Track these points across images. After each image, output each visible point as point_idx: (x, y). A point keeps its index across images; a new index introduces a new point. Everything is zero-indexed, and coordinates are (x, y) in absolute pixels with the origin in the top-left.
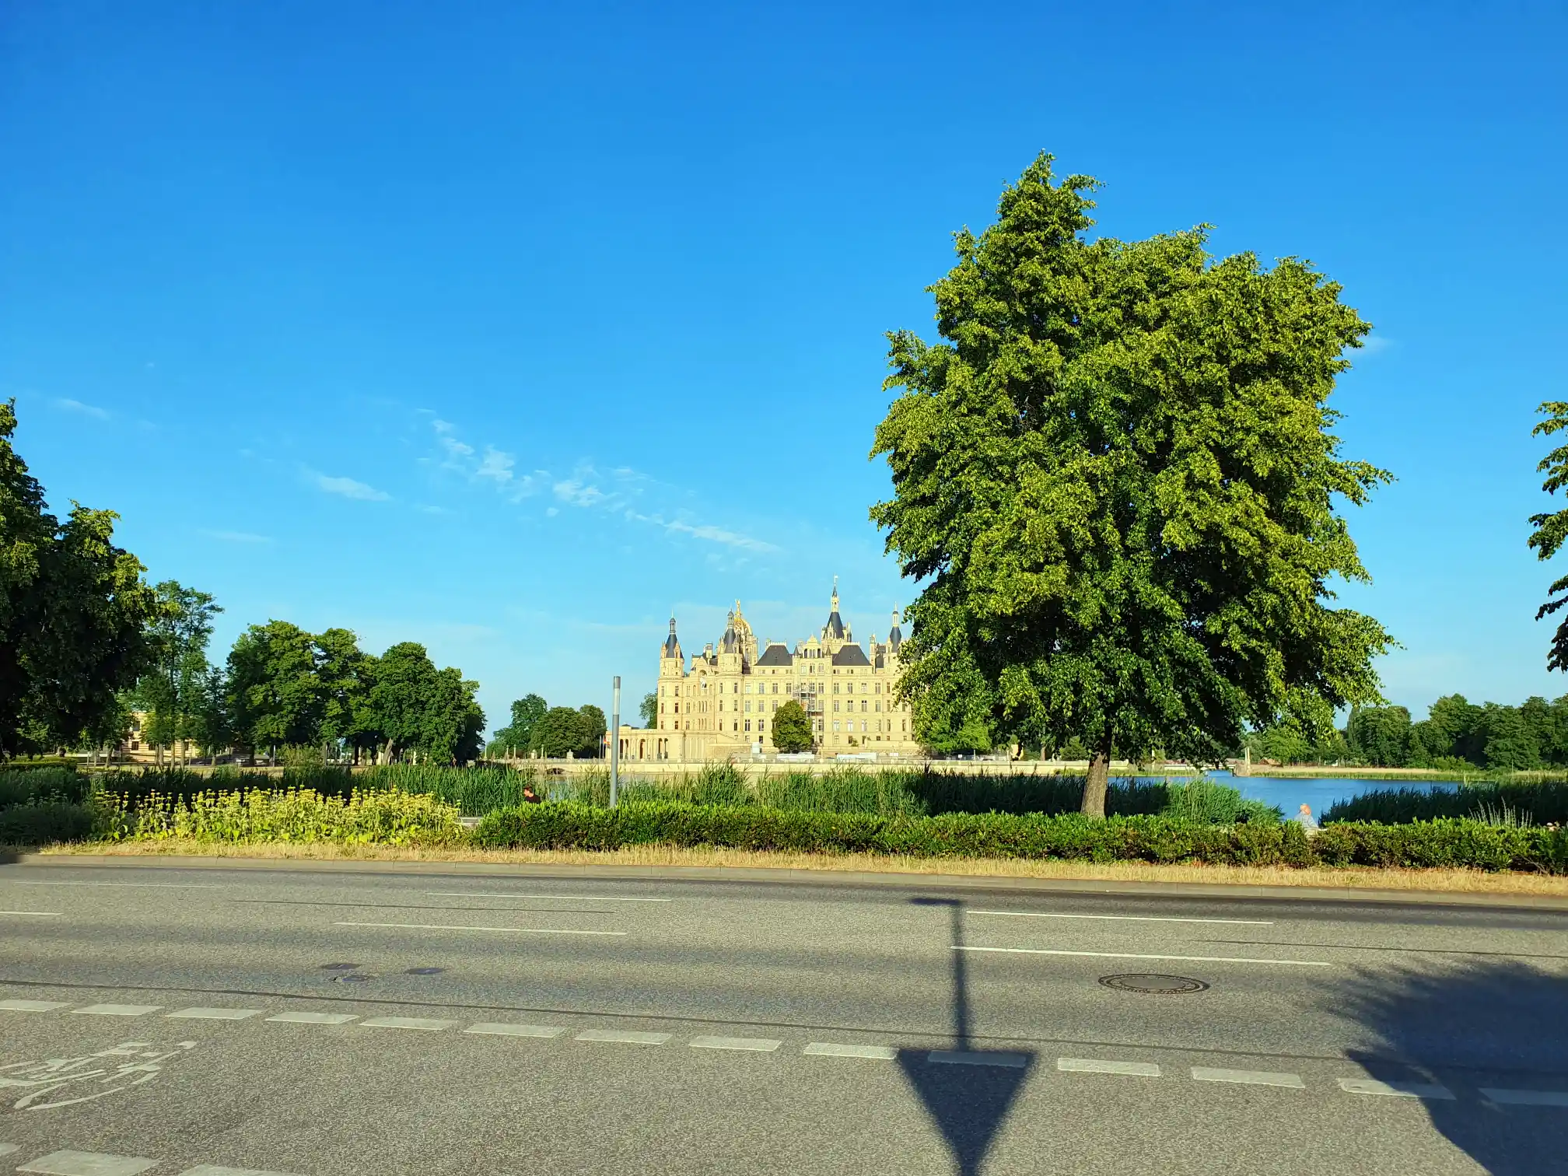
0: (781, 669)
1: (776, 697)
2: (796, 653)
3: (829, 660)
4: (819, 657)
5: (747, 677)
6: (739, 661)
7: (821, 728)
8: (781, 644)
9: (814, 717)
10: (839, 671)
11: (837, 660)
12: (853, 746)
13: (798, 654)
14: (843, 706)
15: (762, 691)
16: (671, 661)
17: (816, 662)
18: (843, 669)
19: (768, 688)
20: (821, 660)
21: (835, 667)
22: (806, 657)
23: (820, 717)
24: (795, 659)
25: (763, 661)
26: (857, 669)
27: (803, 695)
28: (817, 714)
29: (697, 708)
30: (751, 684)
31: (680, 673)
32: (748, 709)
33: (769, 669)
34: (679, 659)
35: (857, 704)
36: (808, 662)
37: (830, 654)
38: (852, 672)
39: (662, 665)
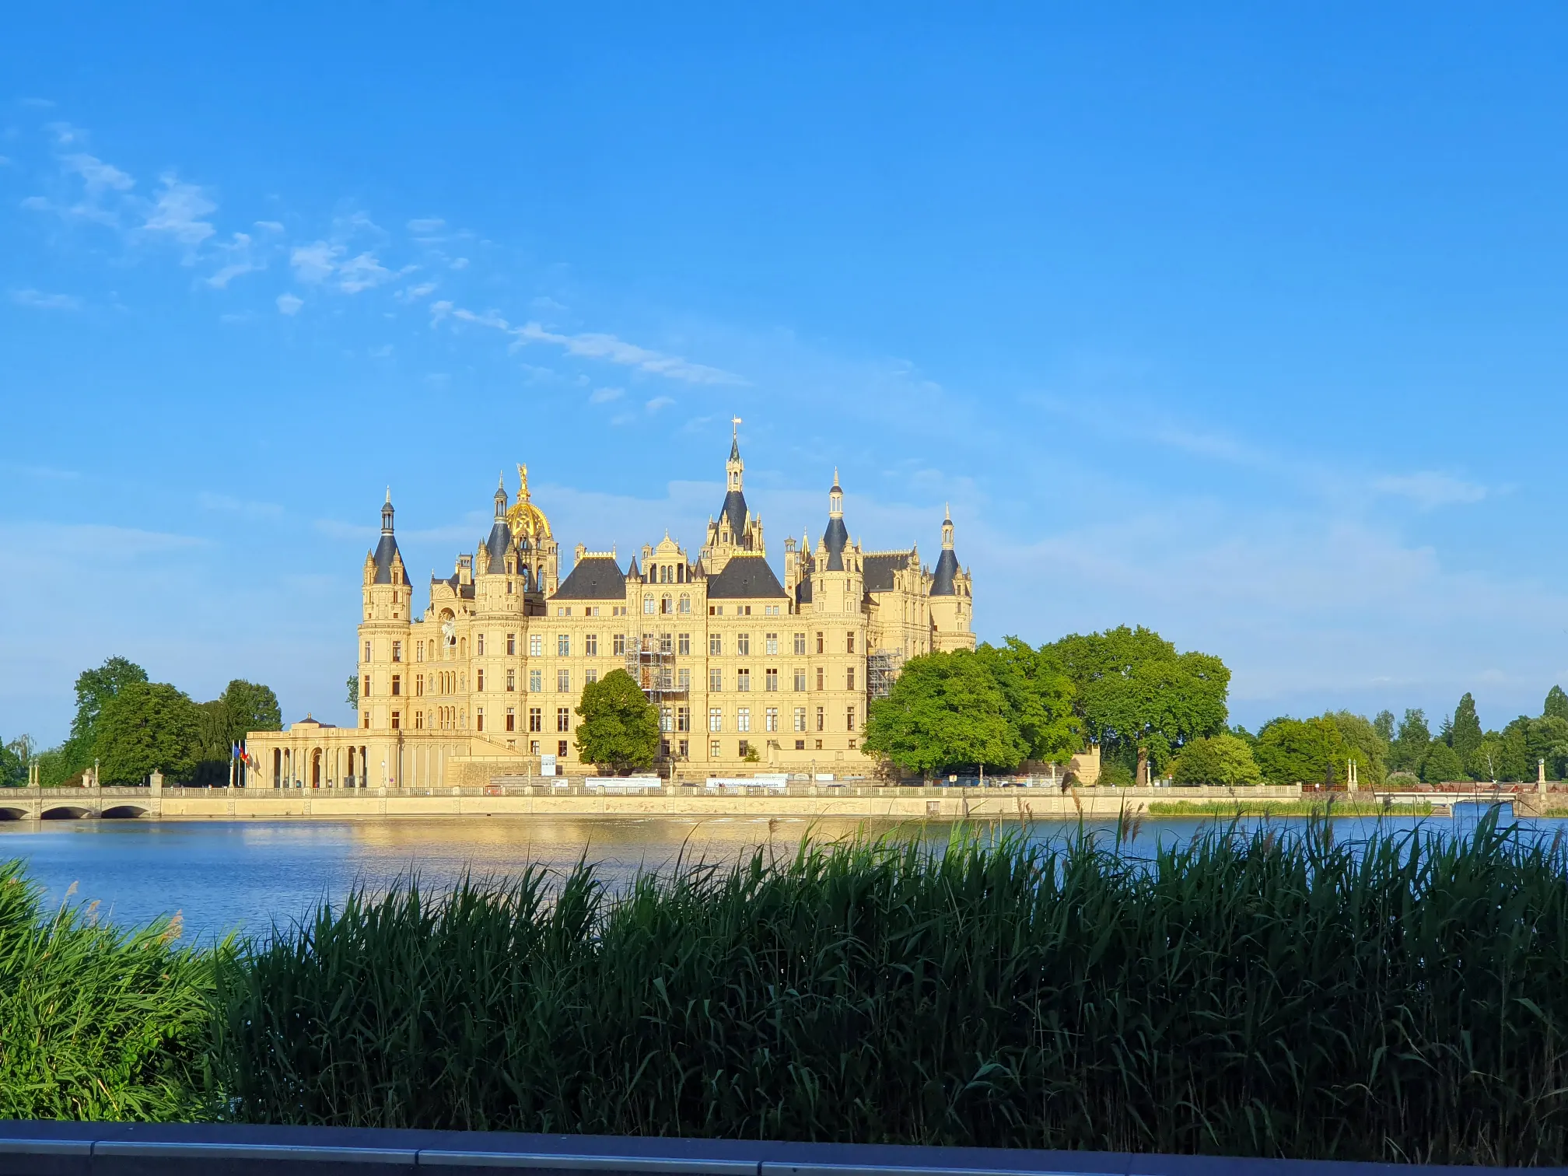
0: (604, 607)
1: (591, 663)
2: (635, 571)
3: (699, 588)
4: (680, 580)
5: (535, 623)
6: (518, 589)
7: (683, 725)
8: (605, 555)
9: (669, 704)
10: (720, 608)
11: (717, 587)
12: (749, 760)
13: (637, 575)
14: (729, 680)
15: (564, 648)
16: (383, 592)
17: (675, 591)
18: (729, 606)
19: (577, 645)
20: (684, 587)
21: (715, 602)
22: (653, 581)
23: (680, 704)
24: (632, 587)
25: (567, 591)
26: (758, 605)
27: (645, 659)
28: (676, 696)
29: (436, 687)
30: (542, 635)
31: (402, 615)
32: (536, 685)
33: (578, 606)
34: (400, 587)
35: (757, 677)
36: (657, 591)
37: (703, 574)
38: (748, 610)
39: (366, 599)
